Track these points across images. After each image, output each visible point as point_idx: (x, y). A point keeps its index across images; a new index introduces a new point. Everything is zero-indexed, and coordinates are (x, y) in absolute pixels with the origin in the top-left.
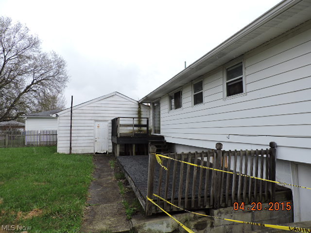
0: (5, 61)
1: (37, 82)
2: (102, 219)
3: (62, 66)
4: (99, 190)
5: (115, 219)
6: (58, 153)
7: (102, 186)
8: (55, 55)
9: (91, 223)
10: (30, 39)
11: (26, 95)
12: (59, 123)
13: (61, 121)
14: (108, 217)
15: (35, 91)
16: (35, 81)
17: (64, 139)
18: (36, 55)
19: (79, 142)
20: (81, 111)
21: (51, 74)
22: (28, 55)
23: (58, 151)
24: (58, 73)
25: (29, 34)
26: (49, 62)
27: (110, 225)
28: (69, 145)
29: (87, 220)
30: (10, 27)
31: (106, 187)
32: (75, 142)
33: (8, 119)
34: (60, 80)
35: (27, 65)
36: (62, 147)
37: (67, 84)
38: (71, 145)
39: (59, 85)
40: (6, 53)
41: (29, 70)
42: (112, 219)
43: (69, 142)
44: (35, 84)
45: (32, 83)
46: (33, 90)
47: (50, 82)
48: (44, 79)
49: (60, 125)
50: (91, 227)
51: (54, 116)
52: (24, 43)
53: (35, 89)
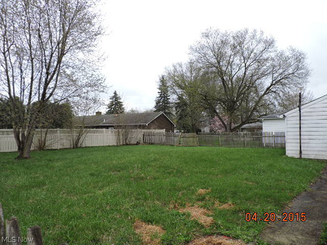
0: (246, 69)
1: (276, 82)
2: (288, 233)
3: (302, 60)
4: (307, 202)
5: (304, 238)
6: (287, 156)
7: (314, 199)
8: (293, 50)
9: (274, 232)
10: (266, 42)
11: (266, 97)
12: (287, 124)
13: (289, 122)
14: (296, 233)
15: (275, 92)
16: (274, 82)
17: (293, 141)
18: (273, 55)
19: (311, 145)
20: (312, 110)
21: (290, 71)
22: (266, 58)
23: (287, 154)
24: (298, 68)
25: (264, 37)
26: (287, 59)
27: (294, 242)
28: (299, 148)
29: (271, 227)
30: (247, 36)
31: (318, 201)
32: (306, 145)
33: (251, 121)
34: (300, 76)
35: (265, 67)
36: (292, 150)
37: (309, 79)
38: (301, 149)
39: (300, 81)
40: (246, 61)
41: (268, 72)
42: (300, 238)
43: (299, 144)
44: (274, 84)
45: (272, 85)
46: (273, 91)
47: (289, 80)
48: (283, 79)
49: (289, 126)
50: (271, 236)
51: (281, 116)
52: (261, 47)
53: (274, 90)
